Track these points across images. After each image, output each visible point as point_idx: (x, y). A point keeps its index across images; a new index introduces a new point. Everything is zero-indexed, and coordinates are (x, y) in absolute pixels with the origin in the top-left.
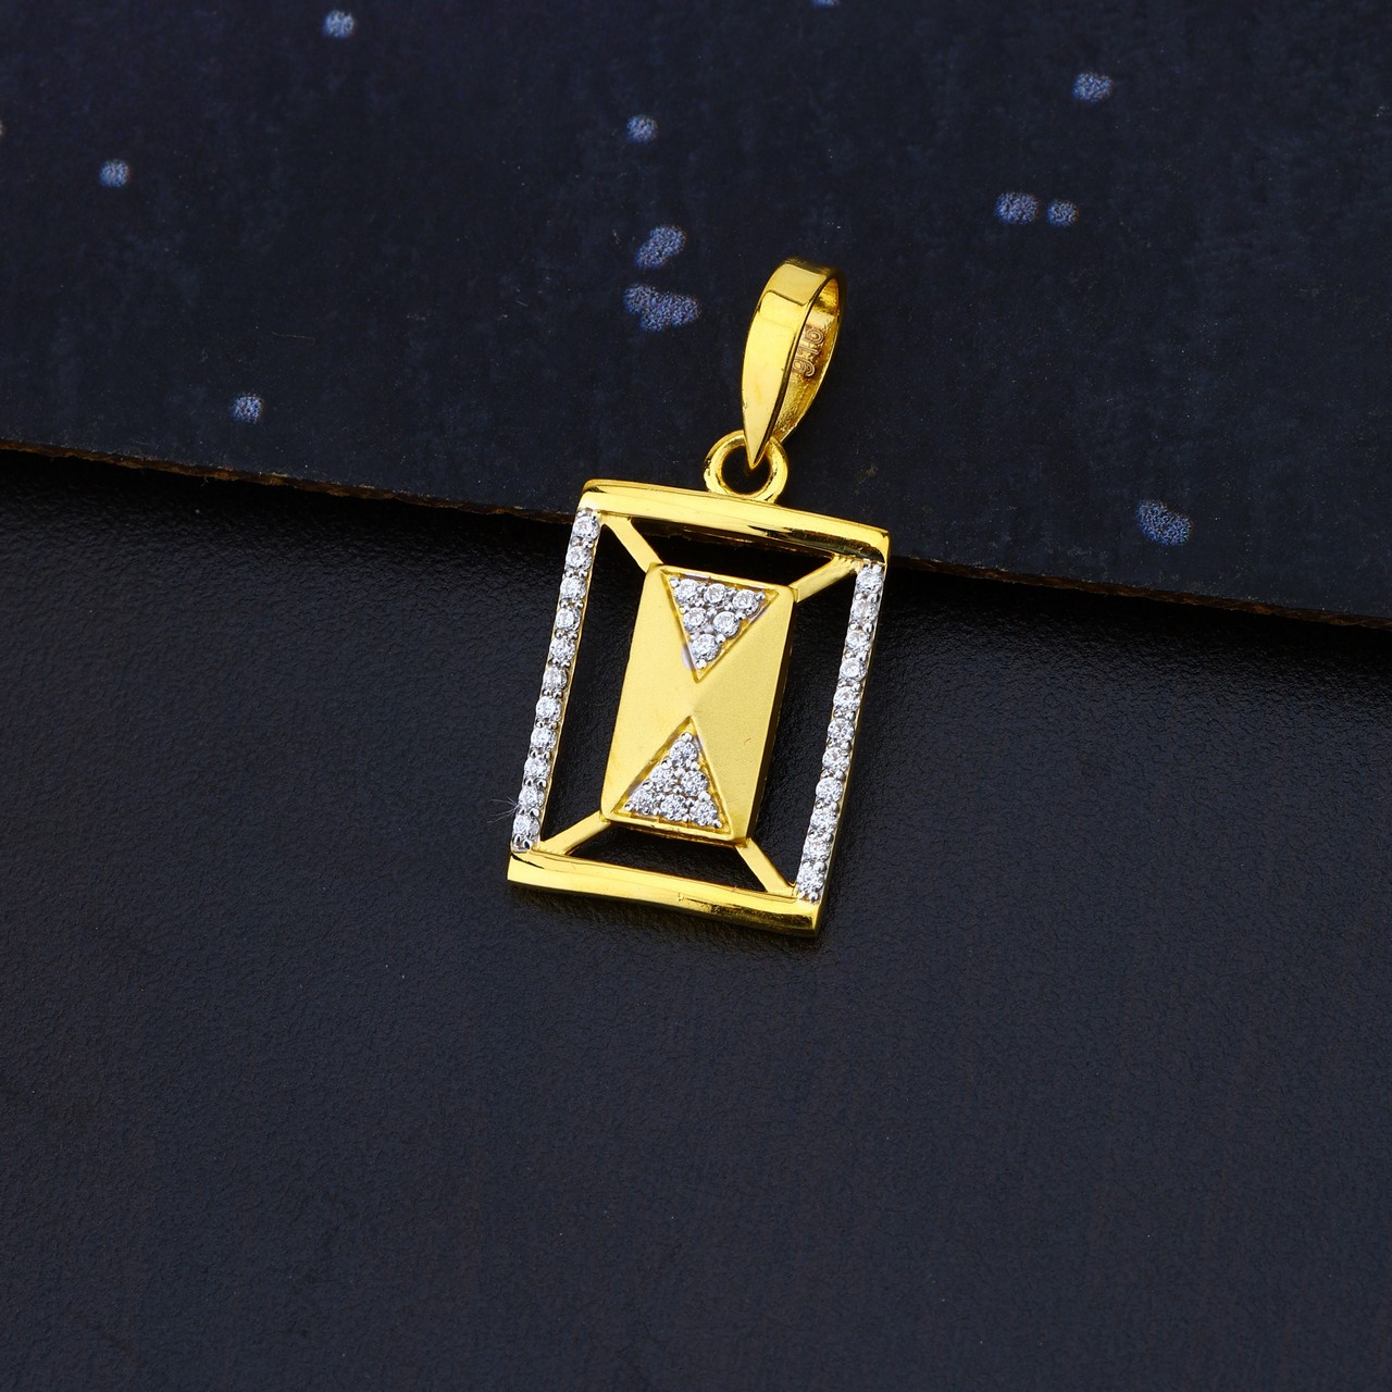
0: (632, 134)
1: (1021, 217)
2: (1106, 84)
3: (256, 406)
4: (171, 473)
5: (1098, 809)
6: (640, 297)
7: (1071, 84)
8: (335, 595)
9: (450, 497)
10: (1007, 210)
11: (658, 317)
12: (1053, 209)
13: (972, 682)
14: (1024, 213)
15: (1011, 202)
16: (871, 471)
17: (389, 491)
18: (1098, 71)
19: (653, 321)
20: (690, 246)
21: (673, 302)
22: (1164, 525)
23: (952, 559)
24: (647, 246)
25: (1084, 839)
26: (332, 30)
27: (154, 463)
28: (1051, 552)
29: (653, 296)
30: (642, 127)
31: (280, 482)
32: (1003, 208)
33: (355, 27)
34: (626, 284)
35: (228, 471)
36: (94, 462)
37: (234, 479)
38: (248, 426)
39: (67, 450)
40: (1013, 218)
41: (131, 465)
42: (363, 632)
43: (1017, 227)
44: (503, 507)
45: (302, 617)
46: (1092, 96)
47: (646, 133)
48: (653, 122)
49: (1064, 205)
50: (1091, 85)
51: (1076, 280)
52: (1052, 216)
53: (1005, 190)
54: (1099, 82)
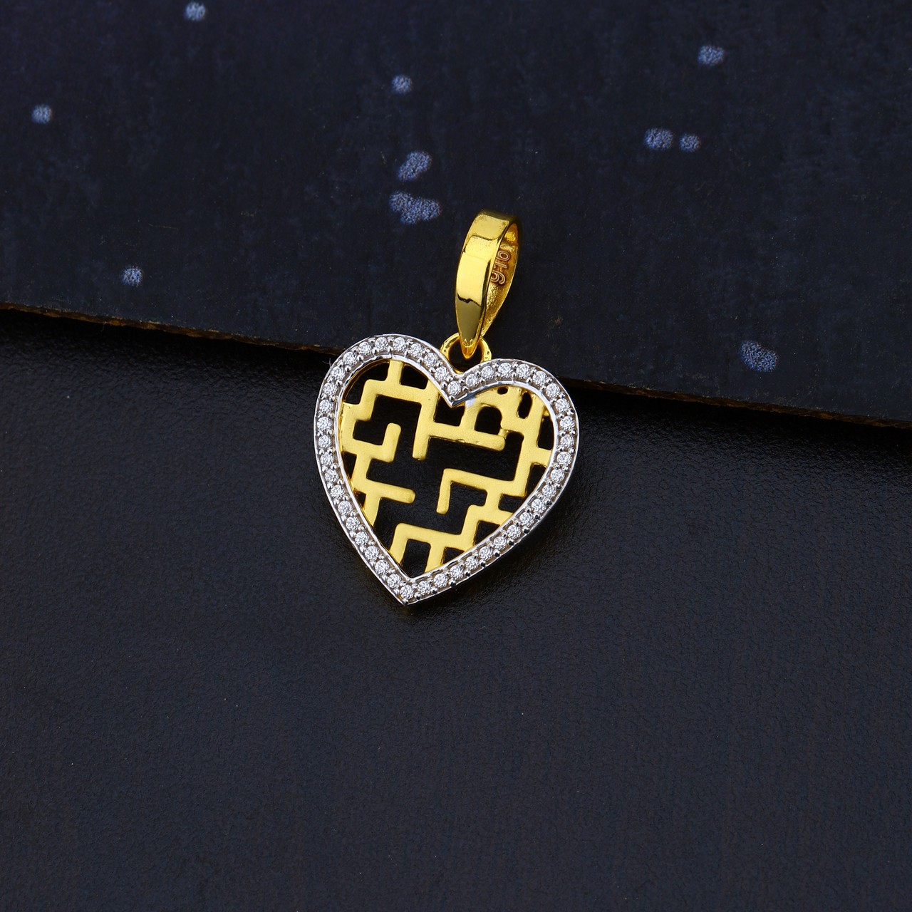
0: (396, 88)
1: (661, 145)
2: (721, 53)
3: (138, 275)
4: (80, 321)
5: (702, 556)
6: (400, 200)
7: (696, 53)
9: (270, 338)
10: (652, 141)
11: (413, 214)
12: (684, 140)
14: (663, 143)
15: (655, 135)
16: (558, 321)
17: (227, 334)
18: (715, 44)
19: (409, 217)
20: (434, 165)
21: (423, 204)
22: (758, 357)
23: (614, 381)
24: (405, 165)
25: (695, 577)
26: (190, 16)
27: (68, 314)
28: (681, 376)
29: (409, 200)
30: (402, 83)
32: (649, 140)
33: (206, 13)
34: (390, 192)
35: (119, 320)
36: (28, 313)
37: (123, 325)
38: (132, 288)
39: (9, 305)
40: (656, 146)
41: (53, 315)
43: (659, 152)
44: (307, 346)
46: (710, 62)
47: (405, 87)
48: (409, 80)
49: (691, 137)
50: (710, 54)
51: (699, 189)
52: (683, 145)
53: (650, 127)
54: (716, 52)
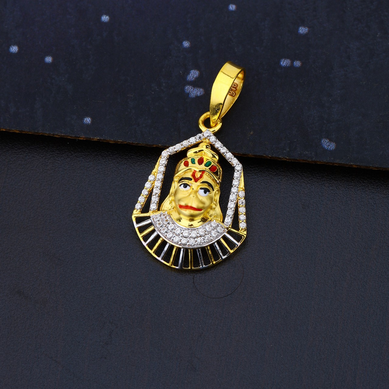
0: (184, 46)
2: (307, 29)
3: (90, 120)
4: (68, 138)
6: (189, 89)
7: (298, 30)
8: (105, 165)
9: (142, 143)
10: (283, 63)
11: (194, 94)
12: (295, 63)
13: (273, 184)
14: (287, 64)
15: (284, 61)
16: (252, 133)
17: (125, 142)
18: (304, 26)
19: (192, 95)
20: (201, 75)
21: (197, 90)
22: (328, 145)
23: (274, 156)
24: (189, 75)
26: (103, 20)
27: (63, 136)
29: (192, 88)
30: (186, 44)
31: (97, 140)
32: (282, 63)
33: (109, 19)
34: (184, 85)
36: (48, 136)
37: (84, 139)
38: (88, 125)
39: (40, 133)
40: (284, 65)
41: (57, 136)
42: (113, 174)
43: (285, 68)
44: (156, 145)
45: (97, 170)
46: (303, 33)
48: (189, 42)
49: (298, 62)
50: (303, 30)
51: (302, 81)
52: (295, 65)
53: (282, 58)
54: (305, 29)
